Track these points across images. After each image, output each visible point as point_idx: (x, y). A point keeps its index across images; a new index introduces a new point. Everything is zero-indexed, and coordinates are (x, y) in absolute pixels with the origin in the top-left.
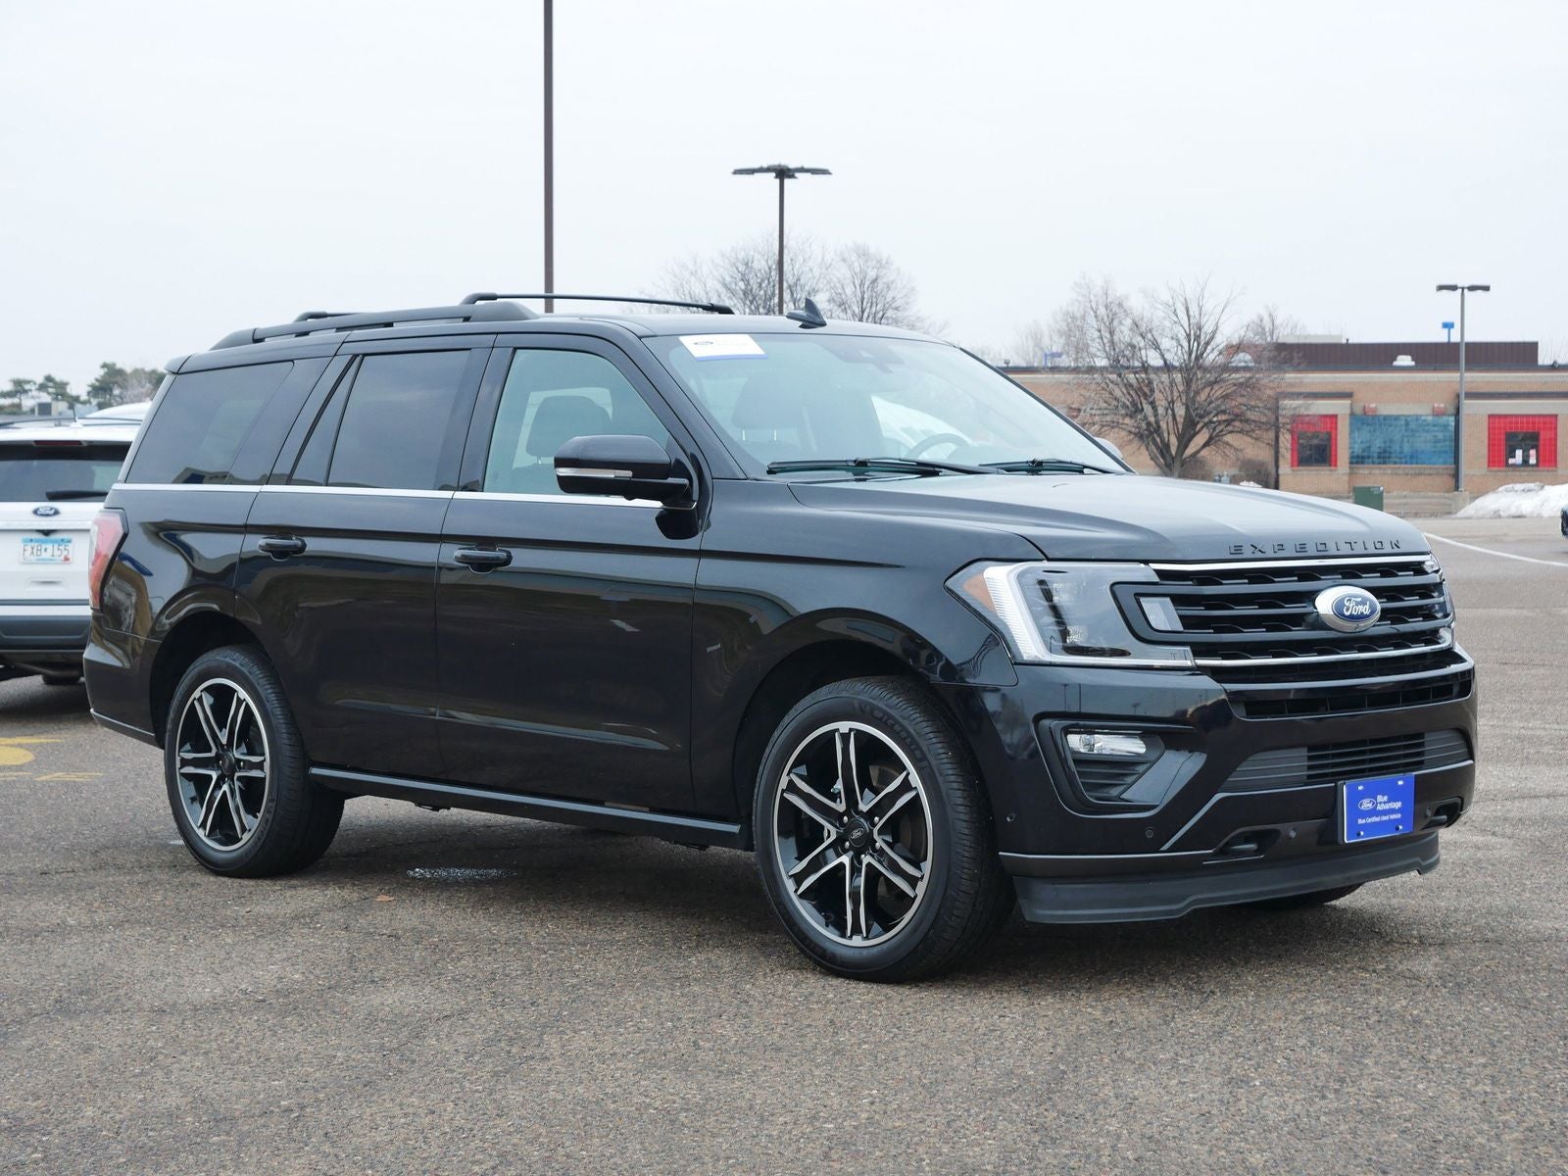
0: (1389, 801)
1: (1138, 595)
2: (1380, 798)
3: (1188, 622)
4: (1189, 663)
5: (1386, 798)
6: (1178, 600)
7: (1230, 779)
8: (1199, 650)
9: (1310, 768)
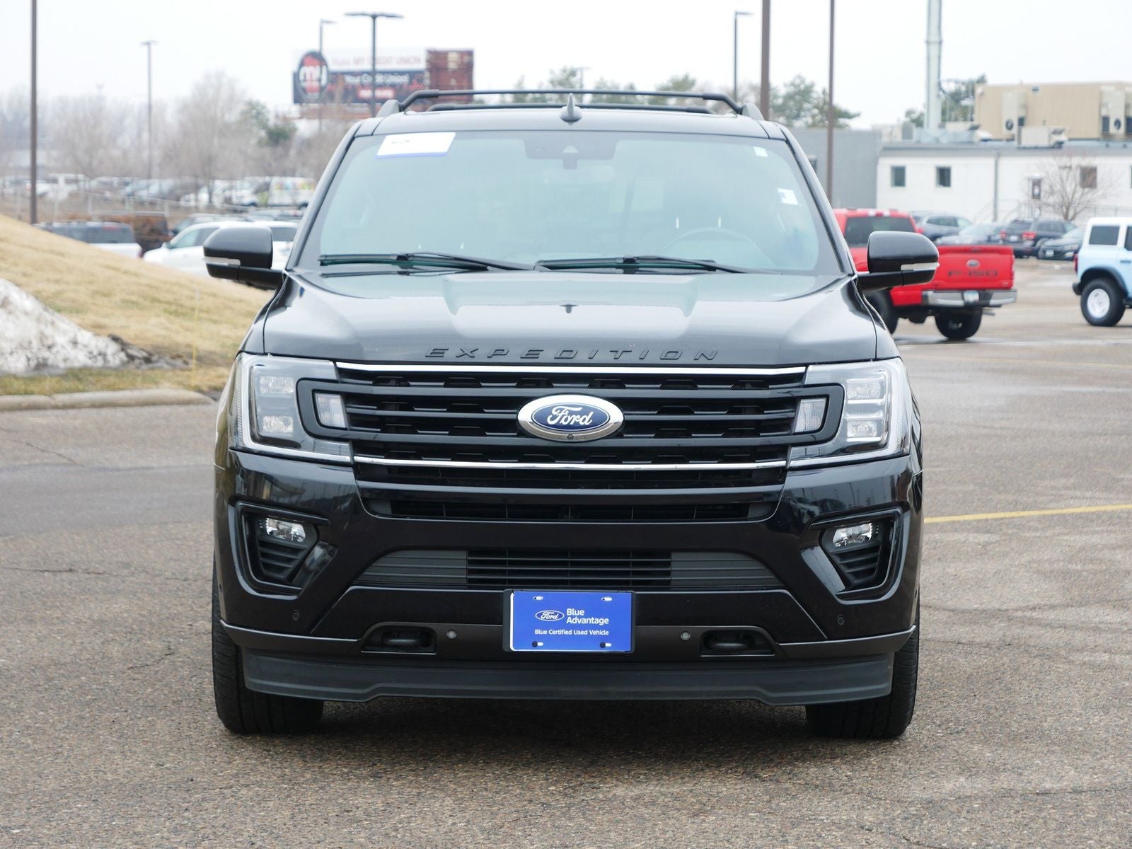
0: (586, 616)
1: (315, 391)
2: (570, 611)
3: (354, 420)
4: (347, 459)
5: (582, 612)
6: (348, 398)
7: (366, 573)
8: (360, 447)
9: (470, 572)
